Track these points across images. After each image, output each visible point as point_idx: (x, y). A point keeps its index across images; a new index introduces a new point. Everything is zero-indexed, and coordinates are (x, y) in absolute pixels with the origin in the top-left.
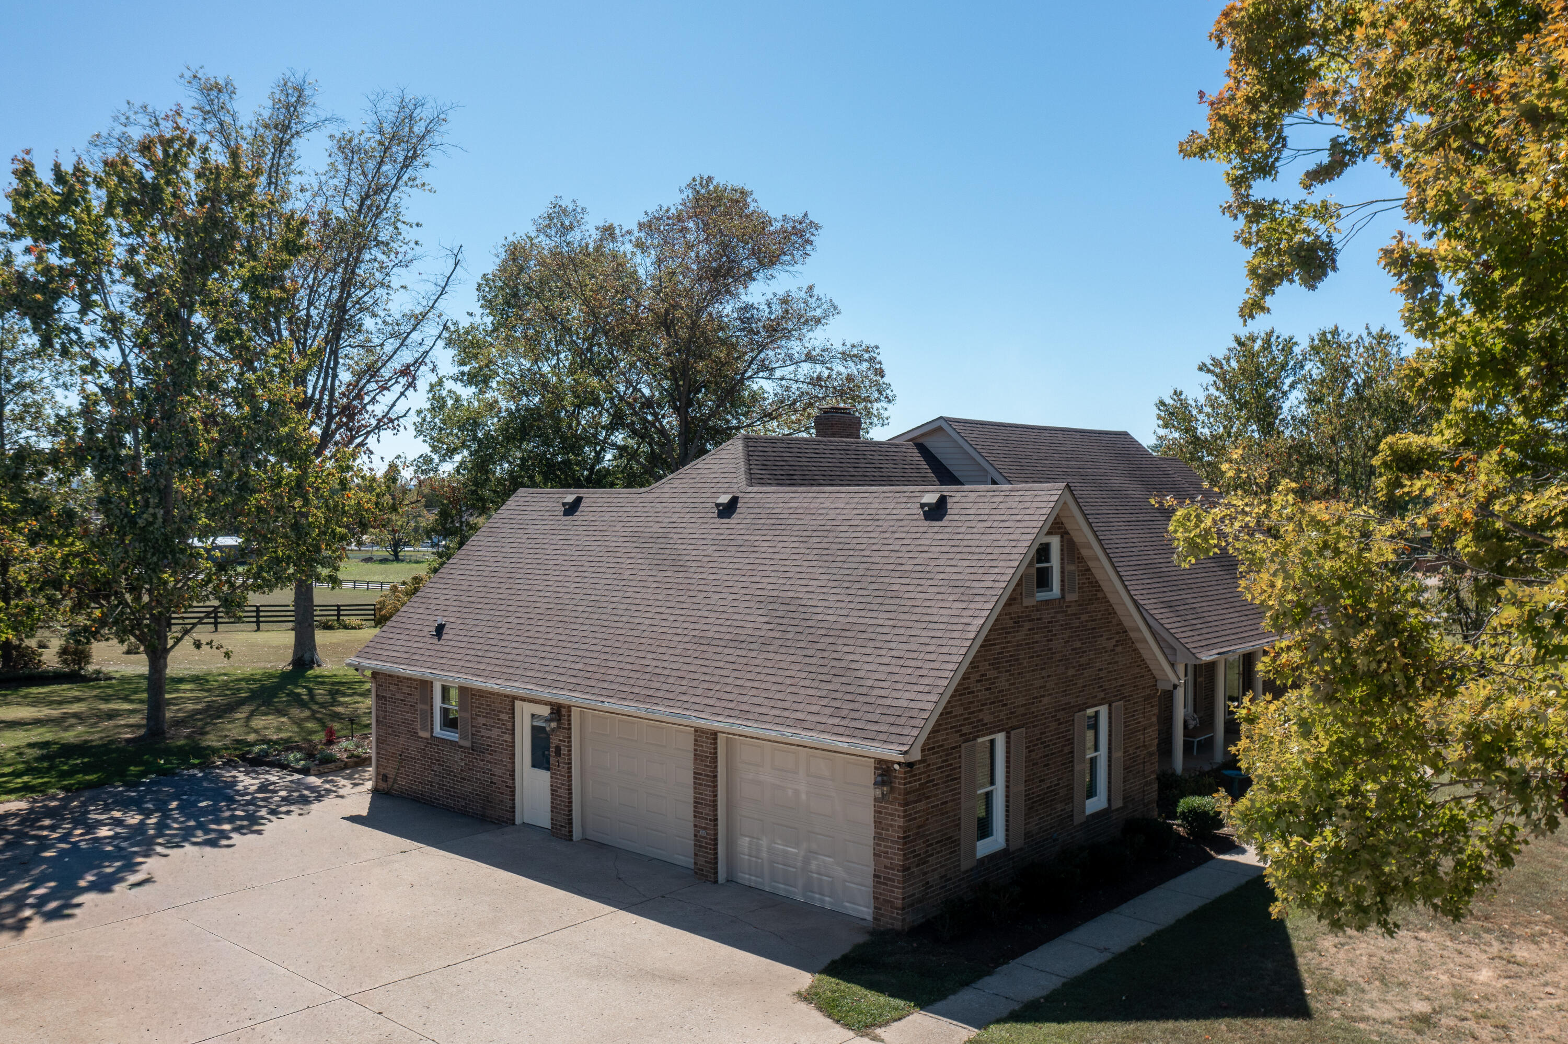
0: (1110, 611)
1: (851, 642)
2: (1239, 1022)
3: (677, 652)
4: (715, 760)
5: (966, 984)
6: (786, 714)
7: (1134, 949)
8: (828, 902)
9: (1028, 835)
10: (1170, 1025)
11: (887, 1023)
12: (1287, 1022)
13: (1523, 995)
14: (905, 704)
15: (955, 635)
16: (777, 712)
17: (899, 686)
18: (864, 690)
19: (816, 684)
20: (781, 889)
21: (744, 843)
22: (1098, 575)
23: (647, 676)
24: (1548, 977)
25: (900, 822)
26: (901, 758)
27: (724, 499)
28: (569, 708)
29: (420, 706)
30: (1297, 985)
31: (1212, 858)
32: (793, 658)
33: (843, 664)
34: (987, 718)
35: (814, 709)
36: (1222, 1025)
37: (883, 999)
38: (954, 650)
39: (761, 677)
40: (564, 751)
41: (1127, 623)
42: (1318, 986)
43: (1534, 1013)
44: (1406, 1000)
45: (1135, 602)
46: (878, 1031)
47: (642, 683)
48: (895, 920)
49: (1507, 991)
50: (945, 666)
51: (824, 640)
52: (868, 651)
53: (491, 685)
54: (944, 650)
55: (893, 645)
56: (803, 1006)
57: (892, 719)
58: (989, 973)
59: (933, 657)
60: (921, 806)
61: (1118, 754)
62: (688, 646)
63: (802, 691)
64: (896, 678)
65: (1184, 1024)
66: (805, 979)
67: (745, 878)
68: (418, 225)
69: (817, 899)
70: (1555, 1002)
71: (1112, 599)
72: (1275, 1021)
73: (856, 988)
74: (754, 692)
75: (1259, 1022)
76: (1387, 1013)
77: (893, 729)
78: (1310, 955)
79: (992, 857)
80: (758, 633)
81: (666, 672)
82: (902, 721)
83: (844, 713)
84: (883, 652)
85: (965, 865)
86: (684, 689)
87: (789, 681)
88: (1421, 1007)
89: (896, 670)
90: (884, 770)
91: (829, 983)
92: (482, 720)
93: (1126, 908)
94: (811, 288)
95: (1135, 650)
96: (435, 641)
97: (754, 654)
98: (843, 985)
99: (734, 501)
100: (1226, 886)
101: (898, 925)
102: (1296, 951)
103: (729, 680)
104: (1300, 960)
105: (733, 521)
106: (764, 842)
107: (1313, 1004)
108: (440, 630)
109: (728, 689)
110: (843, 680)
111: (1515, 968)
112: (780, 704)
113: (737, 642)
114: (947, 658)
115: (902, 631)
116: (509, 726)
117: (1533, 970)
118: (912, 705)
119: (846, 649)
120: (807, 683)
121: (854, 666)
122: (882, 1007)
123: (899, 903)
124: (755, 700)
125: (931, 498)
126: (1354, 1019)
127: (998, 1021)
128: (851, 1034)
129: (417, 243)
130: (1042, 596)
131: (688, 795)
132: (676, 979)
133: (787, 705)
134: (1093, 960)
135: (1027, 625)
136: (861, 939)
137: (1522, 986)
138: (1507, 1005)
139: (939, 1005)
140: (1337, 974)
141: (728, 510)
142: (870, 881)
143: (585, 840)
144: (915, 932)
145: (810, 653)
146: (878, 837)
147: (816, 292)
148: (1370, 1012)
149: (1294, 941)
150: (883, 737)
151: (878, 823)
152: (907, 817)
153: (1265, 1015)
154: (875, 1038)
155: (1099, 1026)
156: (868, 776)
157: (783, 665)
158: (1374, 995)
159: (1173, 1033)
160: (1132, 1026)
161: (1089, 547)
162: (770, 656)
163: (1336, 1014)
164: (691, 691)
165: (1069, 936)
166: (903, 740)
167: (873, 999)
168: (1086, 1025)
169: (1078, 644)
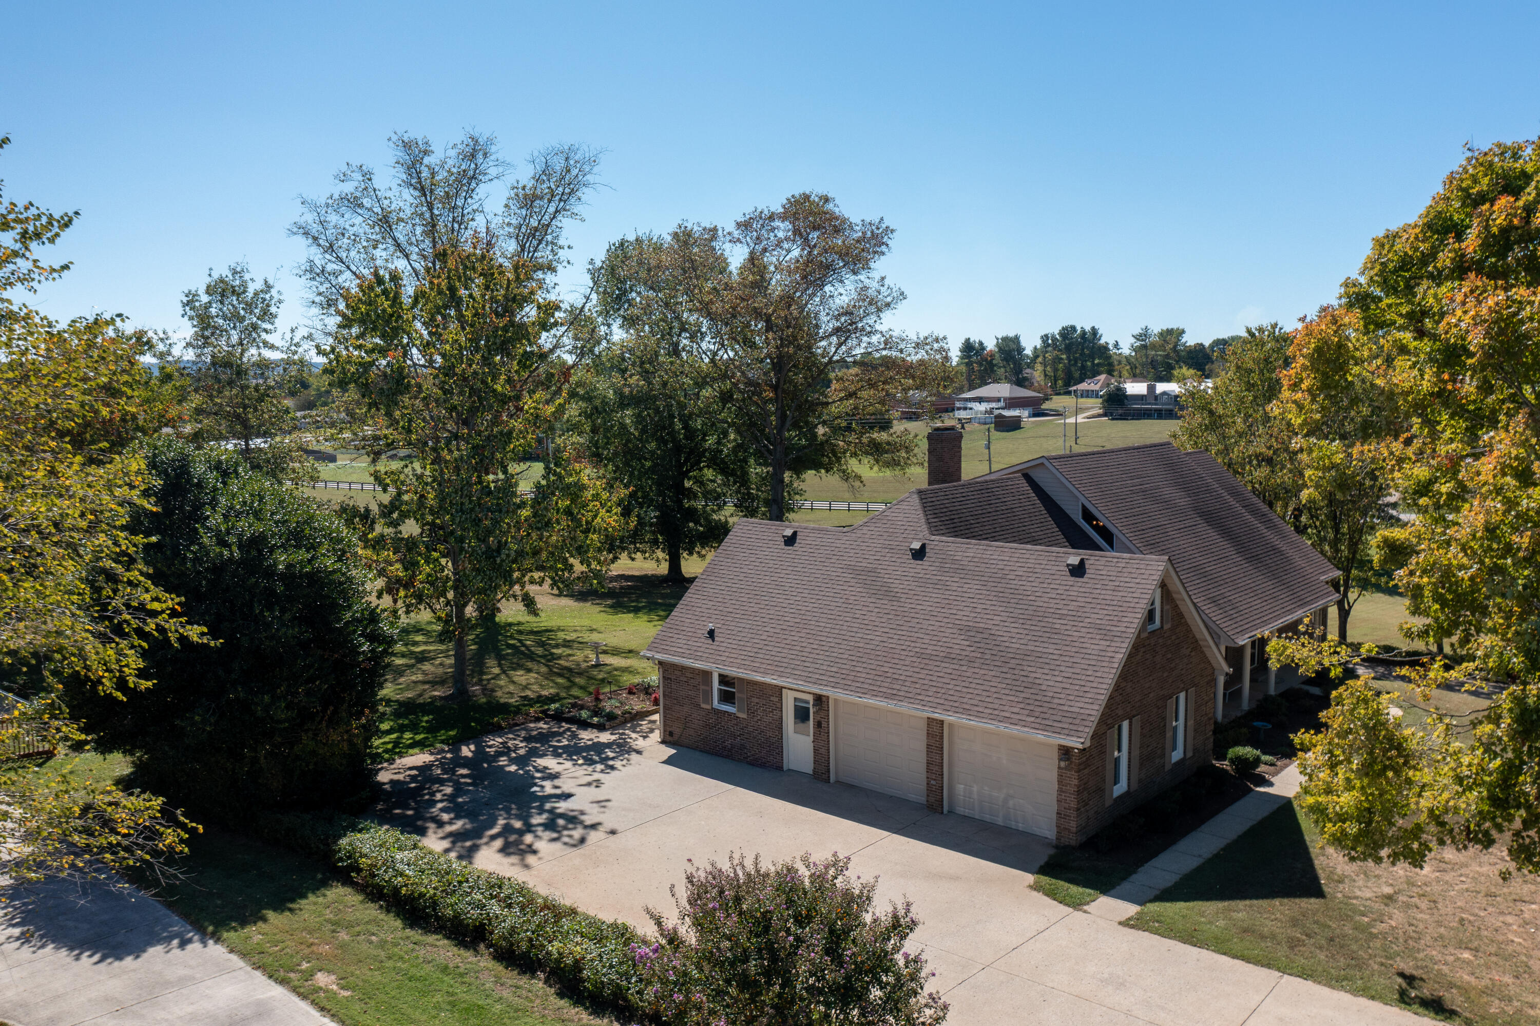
0: (1189, 630)
1: (1032, 664)
2: (1286, 900)
3: (907, 663)
4: (942, 737)
5: (1124, 879)
6: (996, 712)
7: (1217, 856)
8: (1021, 827)
9: (1140, 781)
10: (1248, 902)
11: (1088, 903)
12: (1313, 900)
13: (1447, 882)
14: (1077, 710)
15: (1104, 664)
16: (990, 711)
17: (1071, 698)
18: (1048, 699)
19: (1013, 693)
20: (987, 818)
21: (960, 788)
22: (1183, 608)
23: (889, 680)
24: (1463, 871)
25: (1076, 782)
26: (1081, 746)
27: (916, 545)
28: (828, 697)
29: (702, 687)
30: (1315, 879)
31: (1252, 790)
32: (993, 673)
33: (1030, 680)
34: (1120, 712)
35: (1015, 710)
36: (1277, 902)
37: (1081, 890)
38: (1105, 675)
39: (973, 686)
40: (824, 724)
41: (1198, 636)
42: (1328, 878)
43: (1452, 893)
44: (1379, 886)
45: (1195, 604)
46: (1085, 908)
47: (886, 685)
48: (1073, 840)
49: (1438, 880)
50: (1100, 686)
51: (1013, 661)
52: (1046, 671)
53: (768, 680)
54: (1099, 674)
55: (1062, 668)
56: (1035, 893)
57: (1070, 720)
58: (1135, 872)
59: (1091, 679)
60: (1086, 771)
61: (1191, 723)
62: (914, 659)
63: (1004, 697)
64: (1068, 692)
65: (1255, 902)
66: (1030, 878)
67: (960, 810)
68: (569, 247)
69: (1013, 825)
70: (1465, 886)
71: (1189, 622)
72: (1305, 900)
73: (1062, 883)
74: (970, 696)
75: (1297, 900)
76: (1368, 894)
77: (1071, 727)
78: (1322, 858)
79: (1121, 797)
80: (964, 653)
81: (902, 678)
82: (1077, 722)
83: (1037, 714)
84: (1056, 673)
85: (1108, 803)
86: (919, 691)
87: (994, 690)
88: (1388, 890)
89: (1068, 686)
90: (1065, 752)
91: (1045, 880)
92: (755, 700)
93: (1205, 828)
94: (883, 279)
95: (1203, 652)
96: (710, 641)
97: (964, 668)
98: (1054, 881)
99: (923, 546)
100: (1264, 811)
101: (1073, 843)
102: (1313, 856)
103: (950, 687)
104: (1316, 862)
105: (925, 563)
106: (975, 789)
107: (1326, 889)
108: (711, 633)
109: (951, 692)
110: (1032, 691)
111: (1443, 865)
112: (990, 706)
113: (948, 658)
114: (1101, 680)
115: (1067, 659)
116: (779, 705)
117: (1454, 866)
118: (1082, 711)
119: (1030, 669)
120: (1007, 692)
121: (1037, 681)
122: (1082, 894)
123: (1074, 830)
124: (972, 702)
125: (1074, 560)
126: (1350, 898)
127: (1151, 901)
128: (1071, 910)
129: (569, 262)
130: (1151, 628)
131: (922, 758)
132: (955, 878)
133: (996, 707)
134: (1192, 863)
135: (1143, 650)
136: (1052, 851)
137: (1448, 877)
138: (1437, 888)
139: (1112, 892)
140: (1339, 871)
141: (919, 554)
142: (1054, 816)
143: (837, 782)
144: (1083, 846)
145: (1004, 670)
146: (1060, 791)
147: (887, 282)
148: (1358, 893)
149: (1311, 850)
150: (1066, 732)
151: (1060, 782)
152: (1080, 779)
153: (1300, 896)
154: (1085, 912)
155: (1208, 904)
156: (1055, 755)
157: (986, 678)
158: (1361, 883)
159: (1251, 906)
160: (1226, 903)
161: (1179, 593)
162: (977, 670)
163: (1339, 895)
164: (923, 692)
165: (1174, 847)
166: (1080, 734)
167: (1074, 889)
168: (1200, 903)
169: (1169, 656)
